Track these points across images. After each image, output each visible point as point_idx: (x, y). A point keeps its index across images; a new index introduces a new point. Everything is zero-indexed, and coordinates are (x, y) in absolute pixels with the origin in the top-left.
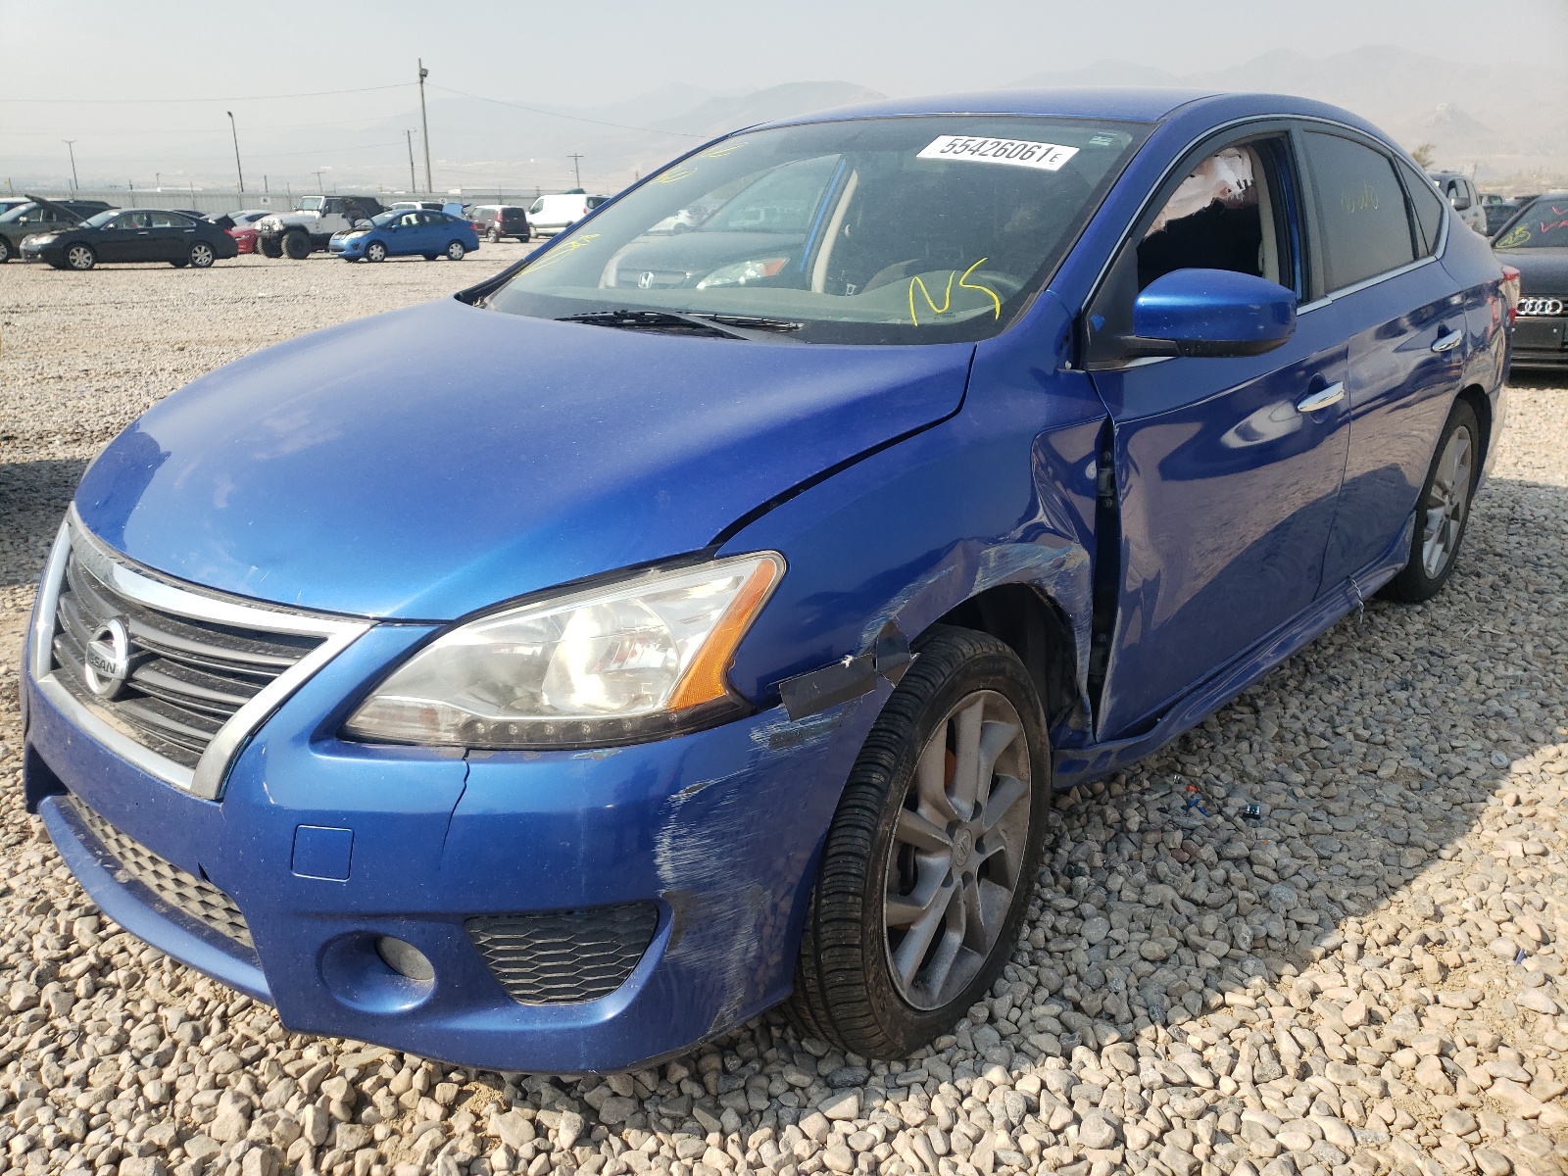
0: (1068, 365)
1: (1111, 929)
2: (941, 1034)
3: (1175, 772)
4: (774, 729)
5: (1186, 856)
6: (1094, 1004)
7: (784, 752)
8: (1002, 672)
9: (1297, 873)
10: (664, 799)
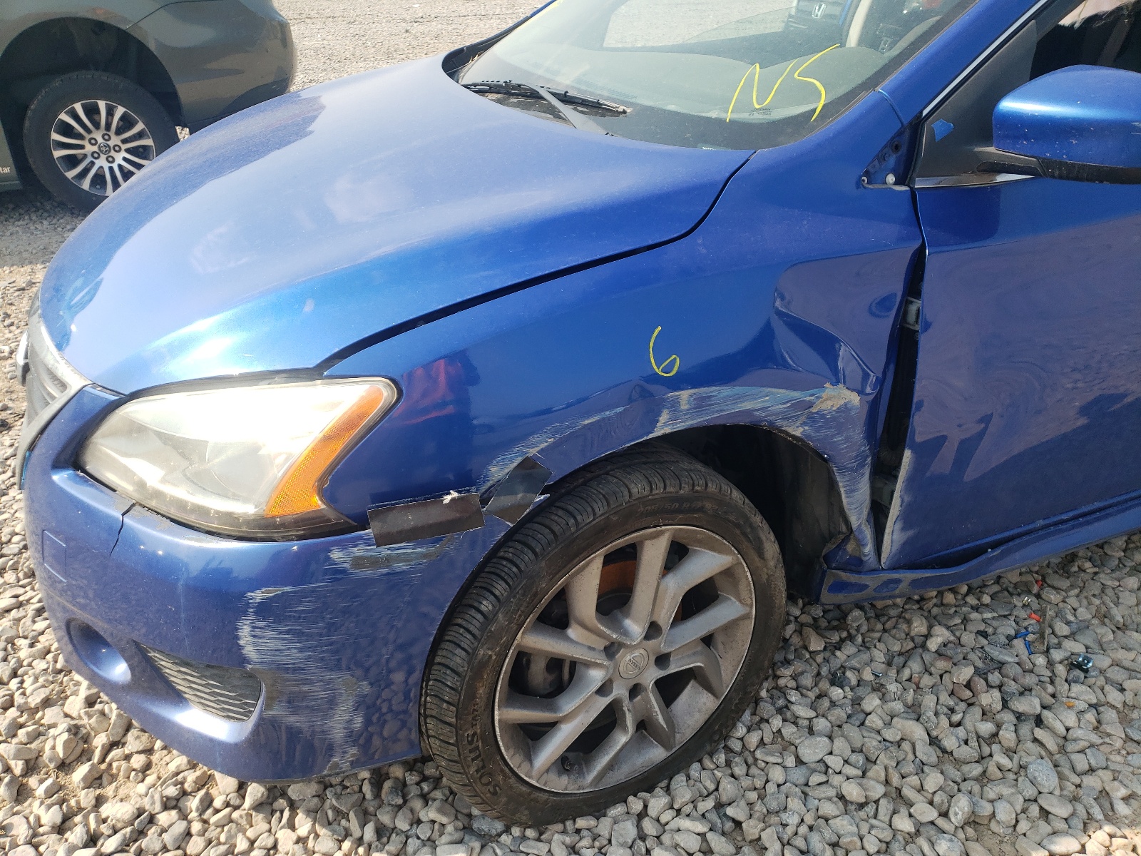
0: (891, 179)
1: (831, 753)
2: (581, 815)
3: (1029, 592)
4: (358, 551)
5: (968, 694)
6: (752, 831)
7: (368, 573)
8: (701, 510)
9: (1082, 751)
10: (243, 595)
